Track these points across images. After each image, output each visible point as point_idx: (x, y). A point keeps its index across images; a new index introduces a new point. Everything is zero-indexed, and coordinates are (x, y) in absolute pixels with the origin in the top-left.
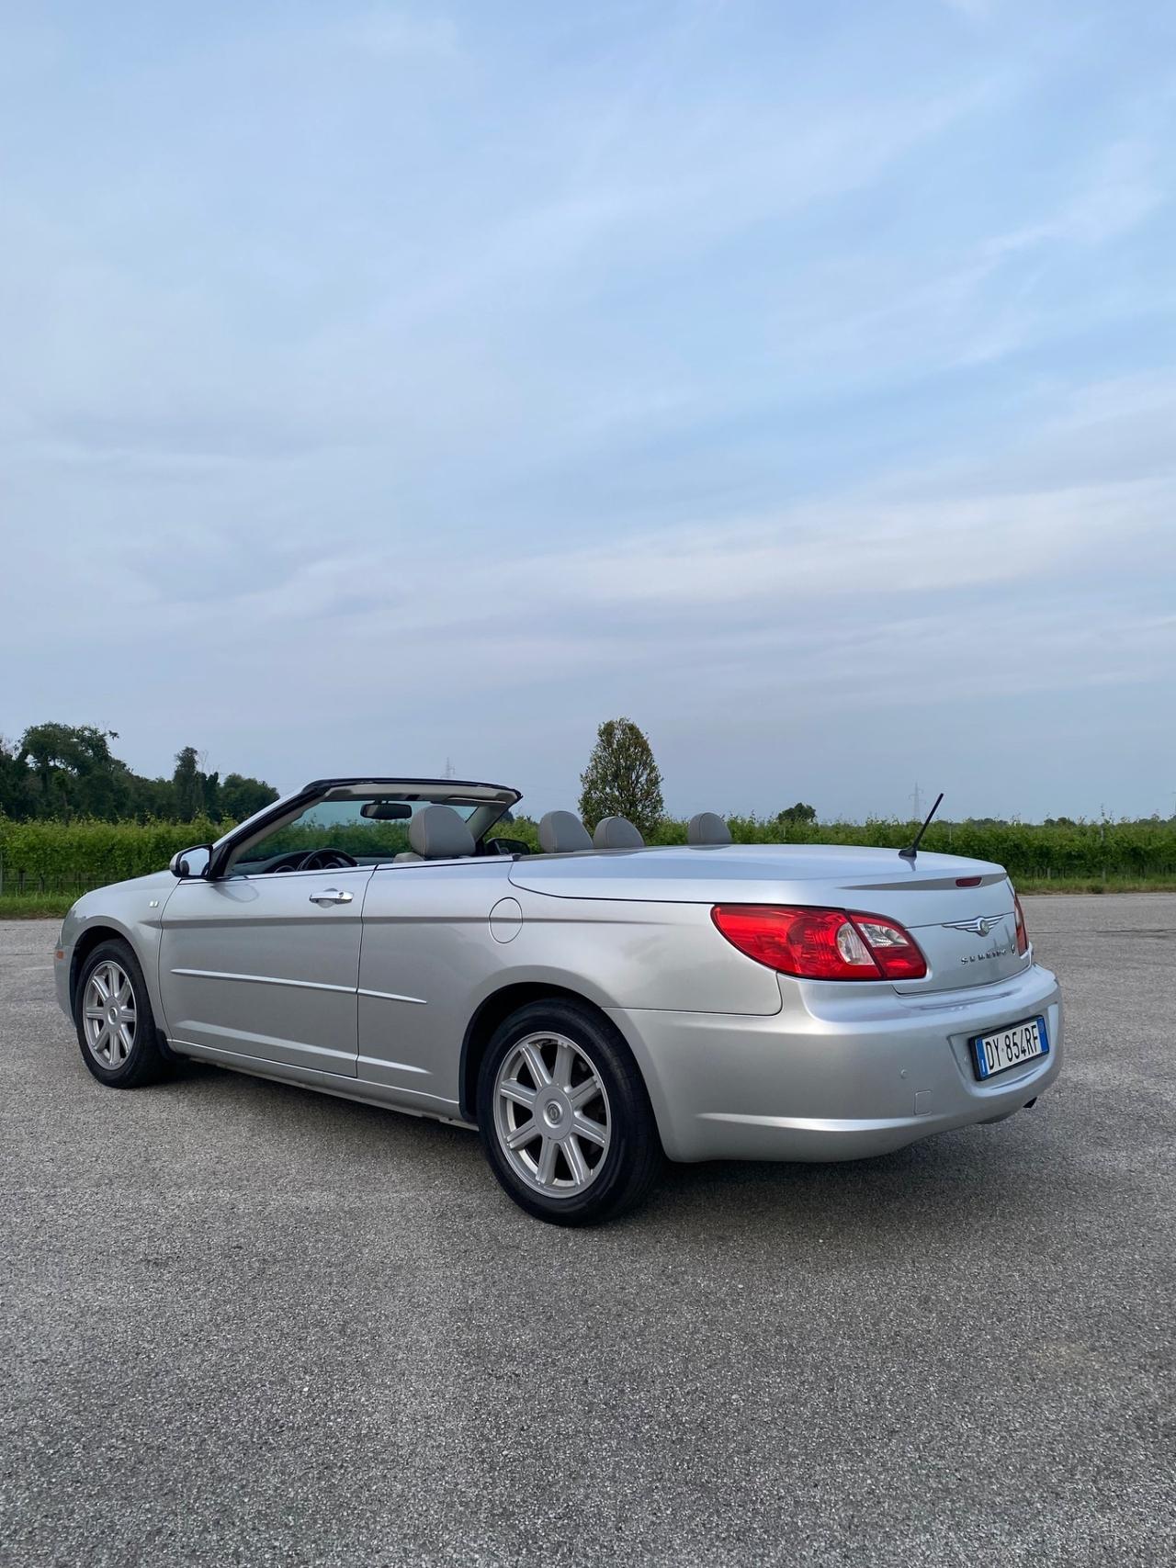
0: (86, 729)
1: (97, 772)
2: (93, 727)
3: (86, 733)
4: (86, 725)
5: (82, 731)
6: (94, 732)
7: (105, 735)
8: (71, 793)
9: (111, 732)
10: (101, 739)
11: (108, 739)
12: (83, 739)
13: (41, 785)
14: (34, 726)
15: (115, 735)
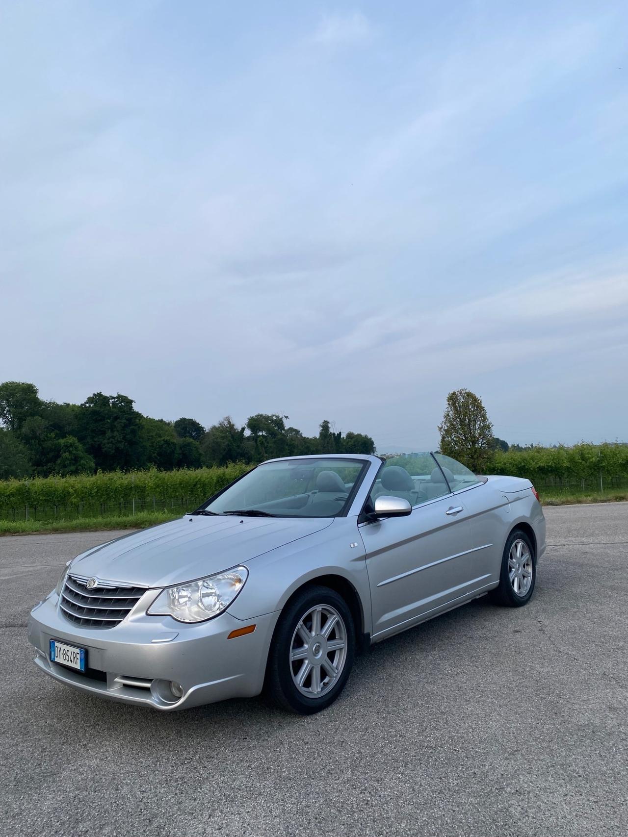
0: (273, 416)
1: (279, 436)
2: (277, 414)
3: (274, 418)
4: (273, 414)
5: (272, 417)
6: (277, 417)
7: (282, 418)
8: (266, 447)
9: (285, 417)
10: (281, 420)
11: (284, 419)
12: (273, 421)
13: (255, 444)
14: (252, 416)
15: (287, 417)
